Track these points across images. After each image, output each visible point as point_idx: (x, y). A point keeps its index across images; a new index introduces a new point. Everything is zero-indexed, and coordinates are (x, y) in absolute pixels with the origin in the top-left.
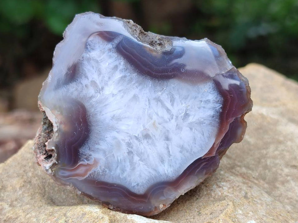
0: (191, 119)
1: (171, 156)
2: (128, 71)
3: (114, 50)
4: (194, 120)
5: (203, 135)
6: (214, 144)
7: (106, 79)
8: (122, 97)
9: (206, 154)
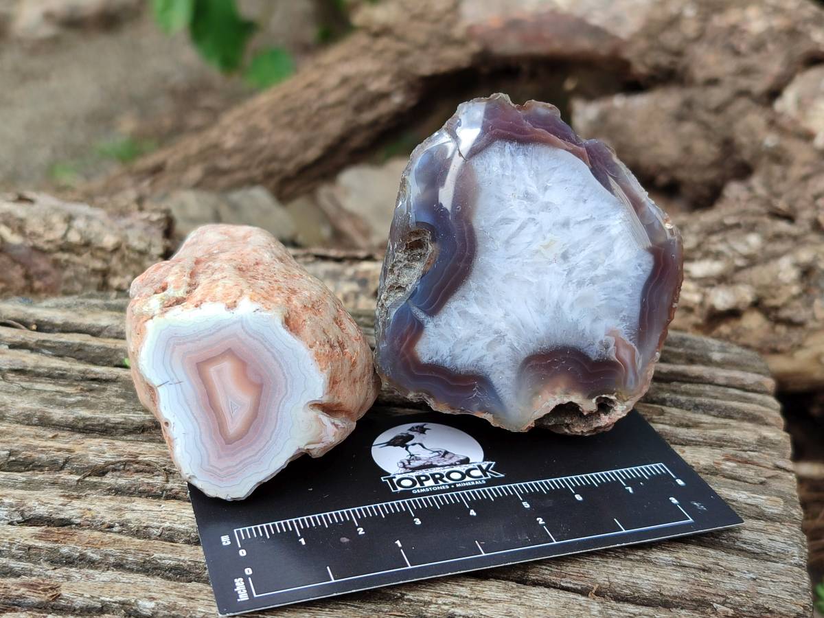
0: (533, 189)
1: (591, 216)
2: (466, 296)
3: (436, 319)
4: (534, 185)
5: (554, 169)
6: (567, 150)
7: (481, 328)
8: (509, 301)
9: (584, 162)
